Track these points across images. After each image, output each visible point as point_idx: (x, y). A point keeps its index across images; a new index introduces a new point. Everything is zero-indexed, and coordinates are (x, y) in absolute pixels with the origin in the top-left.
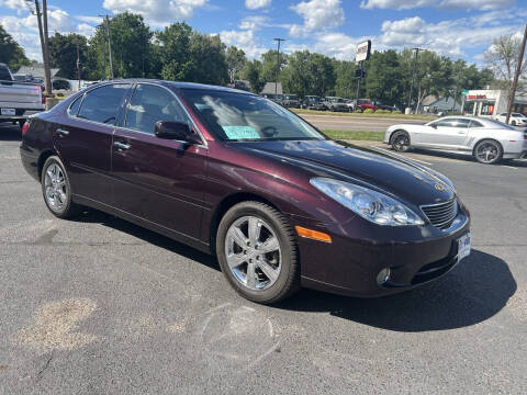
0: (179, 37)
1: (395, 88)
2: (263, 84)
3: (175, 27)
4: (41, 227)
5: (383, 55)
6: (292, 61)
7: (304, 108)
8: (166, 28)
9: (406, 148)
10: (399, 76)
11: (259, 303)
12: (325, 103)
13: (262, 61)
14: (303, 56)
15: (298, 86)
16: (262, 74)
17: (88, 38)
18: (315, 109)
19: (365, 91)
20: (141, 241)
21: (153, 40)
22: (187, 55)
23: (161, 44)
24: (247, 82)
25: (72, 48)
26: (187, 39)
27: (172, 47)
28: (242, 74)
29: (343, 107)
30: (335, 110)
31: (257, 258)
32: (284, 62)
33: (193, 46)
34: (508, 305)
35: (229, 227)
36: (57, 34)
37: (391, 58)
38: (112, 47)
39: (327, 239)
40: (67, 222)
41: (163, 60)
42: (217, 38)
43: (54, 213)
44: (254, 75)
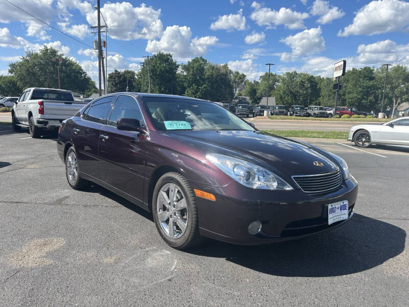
0: (198, 67)
1: (371, 98)
2: (260, 99)
3: (195, 61)
4: (59, 194)
5: (360, 72)
6: (284, 80)
7: (291, 115)
8: (189, 62)
9: (367, 144)
10: (375, 88)
11: (175, 248)
12: (308, 111)
13: (259, 81)
14: (292, 76)
15: (288, 98)
16: (259, 91)
17: (136, 72)
18: (299, 116)
19: (345, 100)
20: (120, 205)
21: (179, 71)
22: (204, 80)
23: (185, 73)
24: (248, 98)
25: (125, 80)
26: (203, 69)
27: (192, 75)
28: (244, 92)
29: (324, 113)
30: (316, 116)
31: (175, 214)
32: (278, 81)
33: (207, 74)
34: (384, 264)
35: (159, 191)
36: (116, 71)
37: (367, 74)
38: (150, 76)
39: (212, 197)
40: (77, 191)
41: (186, 85)
42: (226, 66)
43: (71, 185)
44: (253, 92)
